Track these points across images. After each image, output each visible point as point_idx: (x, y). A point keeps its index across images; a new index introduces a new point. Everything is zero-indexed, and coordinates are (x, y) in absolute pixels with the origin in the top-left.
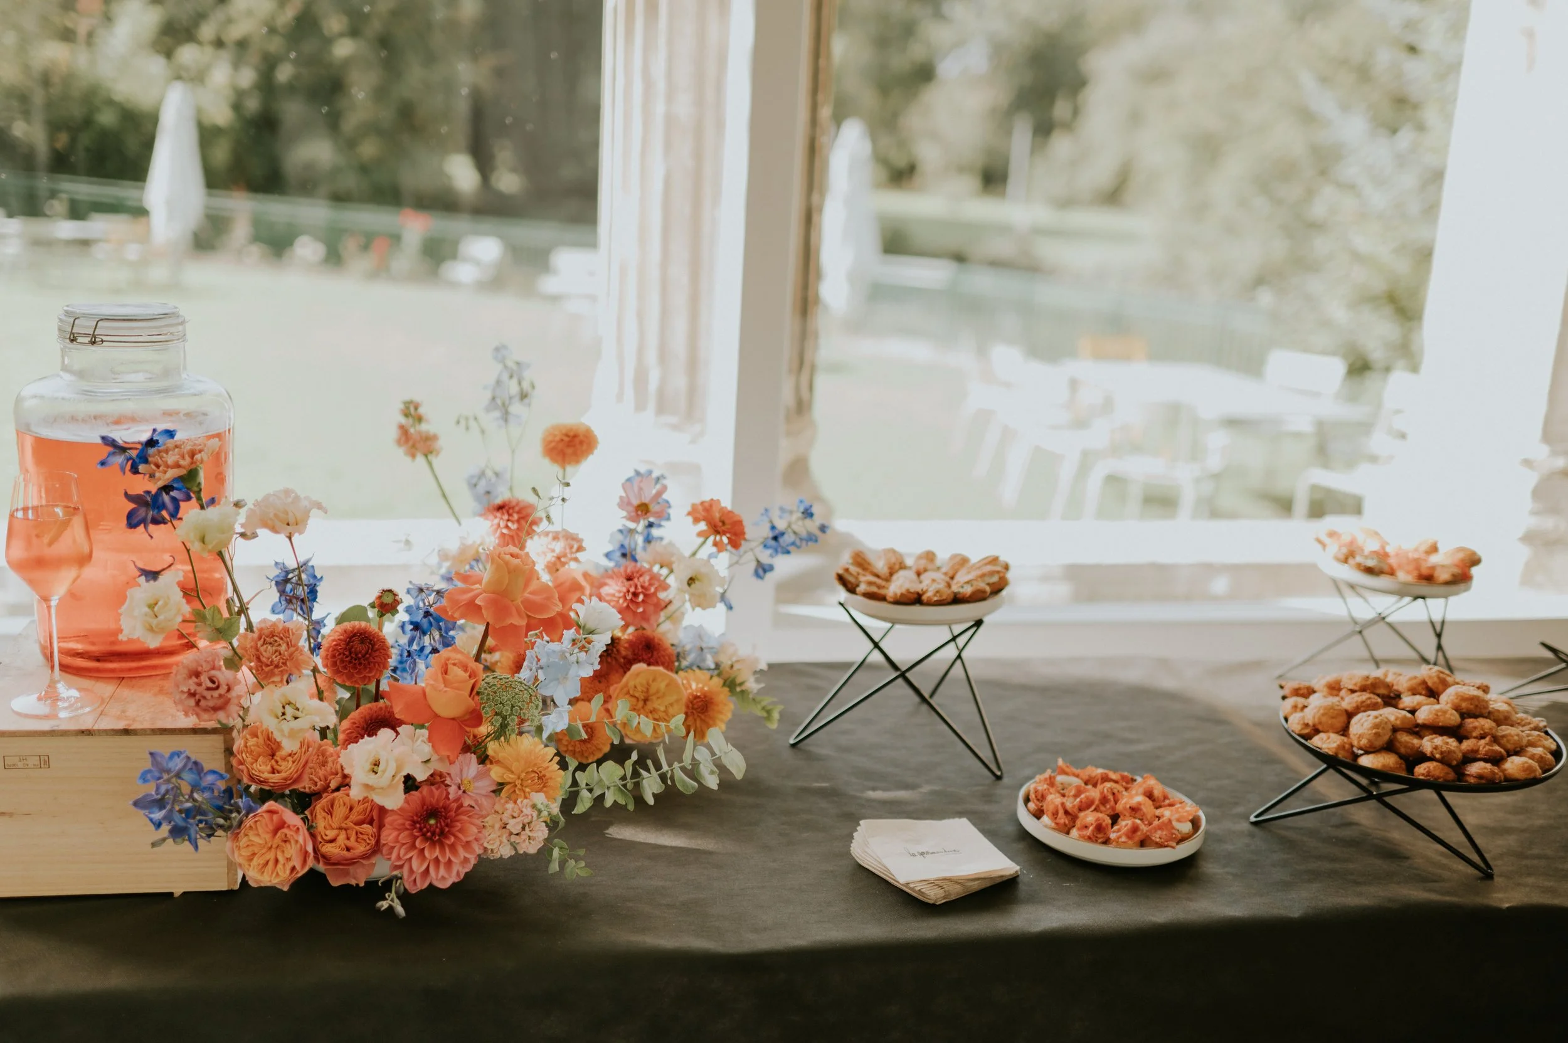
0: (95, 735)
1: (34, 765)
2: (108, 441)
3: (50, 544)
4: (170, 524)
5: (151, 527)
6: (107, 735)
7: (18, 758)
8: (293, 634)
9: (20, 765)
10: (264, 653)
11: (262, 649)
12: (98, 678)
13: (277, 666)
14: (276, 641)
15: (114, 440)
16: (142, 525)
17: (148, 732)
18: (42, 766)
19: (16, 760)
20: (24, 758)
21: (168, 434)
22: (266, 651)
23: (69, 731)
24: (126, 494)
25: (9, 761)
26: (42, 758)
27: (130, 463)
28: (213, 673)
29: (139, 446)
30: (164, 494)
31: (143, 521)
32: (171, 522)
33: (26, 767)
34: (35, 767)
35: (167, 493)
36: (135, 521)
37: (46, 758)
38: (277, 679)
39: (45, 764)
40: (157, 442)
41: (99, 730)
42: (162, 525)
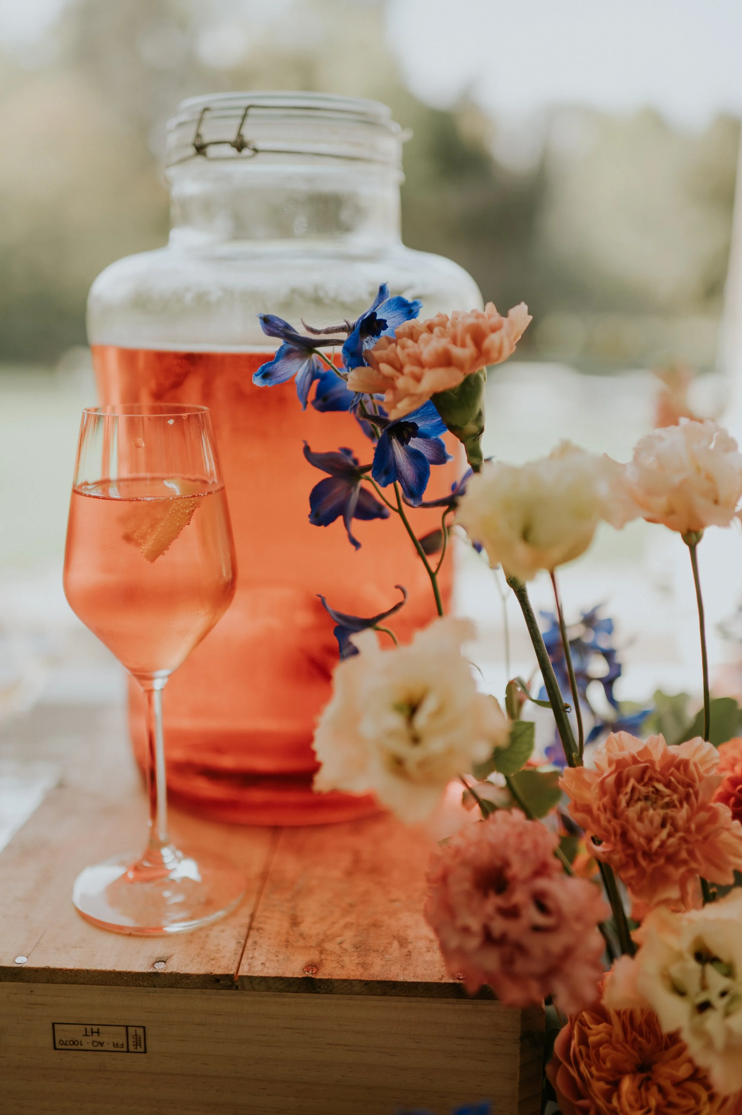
0: (243, 988)
1: (116, 1045)
2: (277, 328)
3: (154, 555)
4: (395, 516)
5: (358, 526)
6: (269, 989)
7: (83, 1028)
8: (701, 778)
9: (87, 1043)
10: (639, 825)
11: (632, 813)
12: (234, 826)
13: (672, 859)
14: (657, 791)
15: (287, 327)
16: (340, 519)
17: (357, 988)
18: (132, 1048)
19: (76, 1033)
20: (95, 1028)
21: (404, 310)
22: (640, 819)
23: (187, 976)
24: (307, 450)
25: (63, 1033)
26: (131, 1031)
27: (316, 382)
28: (542, 883)
29: (344, 336)
30: (395, 442)
31: (340, 510)
32: (400, 511)
33: (98, 1048)
34: (117, 1049)
35: (404, 441)
36: (327, 508)
37: (140, 1031)
38: (674, 893)
39: (137, 1044)
40: (382, 325)
41: (251, 979)
42: (377, 521)
